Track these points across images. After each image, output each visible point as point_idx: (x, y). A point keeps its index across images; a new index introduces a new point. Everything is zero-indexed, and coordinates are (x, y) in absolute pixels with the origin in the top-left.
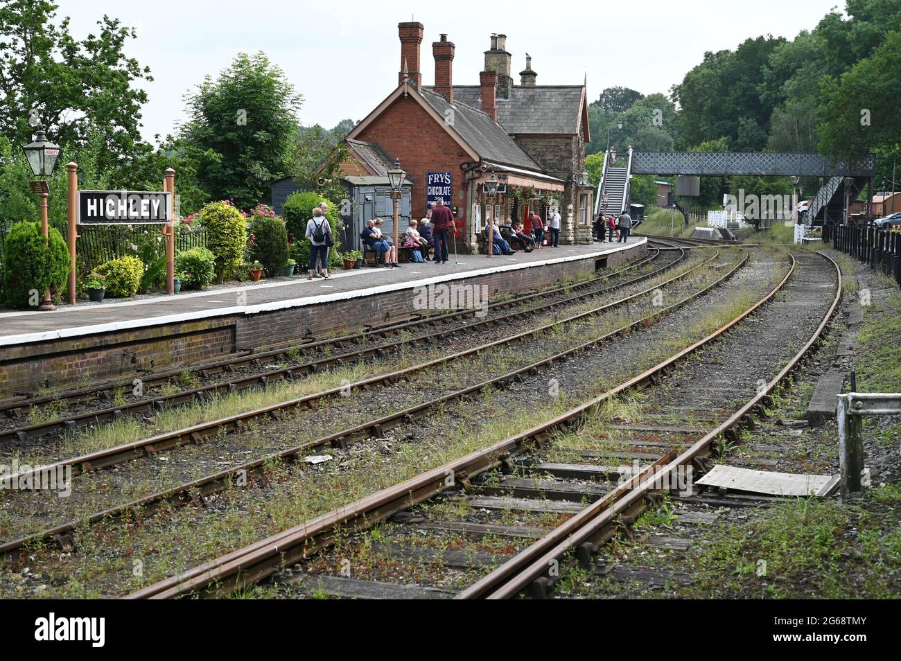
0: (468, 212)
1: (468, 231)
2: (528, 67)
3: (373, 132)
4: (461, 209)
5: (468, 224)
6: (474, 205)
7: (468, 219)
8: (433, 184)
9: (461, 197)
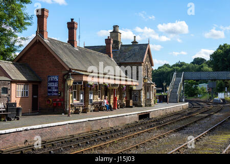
0: (66, 94)
1: (65, 103)
2: (135, 40)
3: (25, 58)
4: (62, 93)
5: (66, 100)
6: (68, 91)
7: (65, 98)
8: (50, 82)
9: (62, 87)
